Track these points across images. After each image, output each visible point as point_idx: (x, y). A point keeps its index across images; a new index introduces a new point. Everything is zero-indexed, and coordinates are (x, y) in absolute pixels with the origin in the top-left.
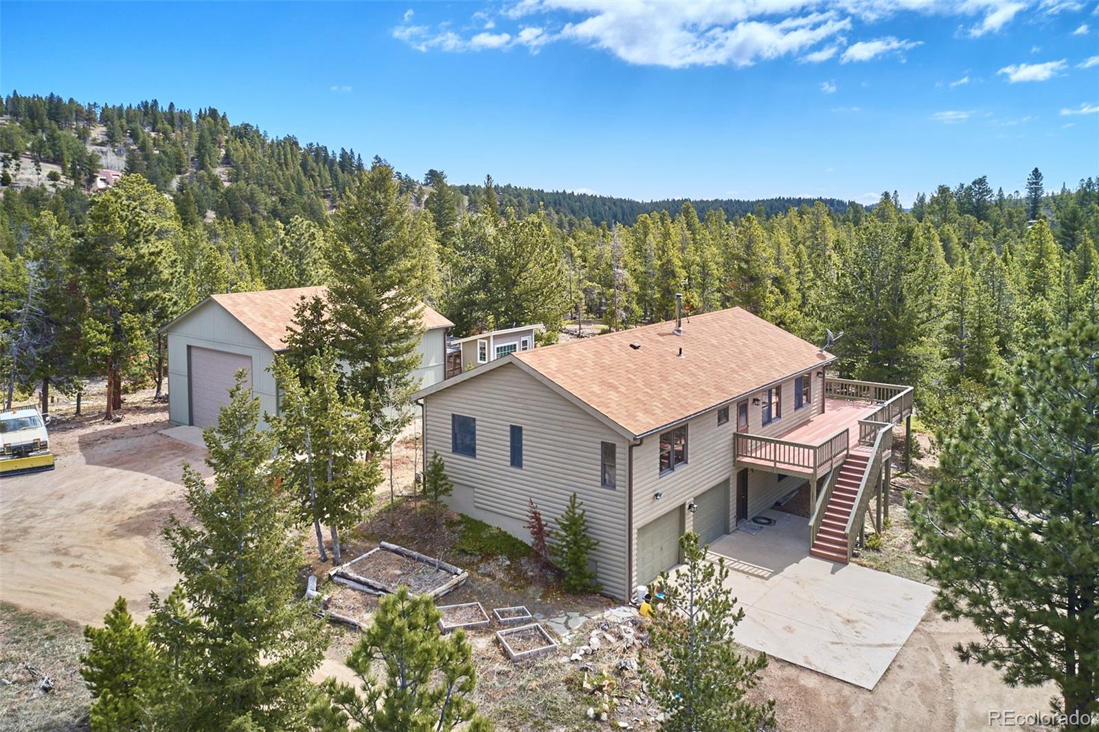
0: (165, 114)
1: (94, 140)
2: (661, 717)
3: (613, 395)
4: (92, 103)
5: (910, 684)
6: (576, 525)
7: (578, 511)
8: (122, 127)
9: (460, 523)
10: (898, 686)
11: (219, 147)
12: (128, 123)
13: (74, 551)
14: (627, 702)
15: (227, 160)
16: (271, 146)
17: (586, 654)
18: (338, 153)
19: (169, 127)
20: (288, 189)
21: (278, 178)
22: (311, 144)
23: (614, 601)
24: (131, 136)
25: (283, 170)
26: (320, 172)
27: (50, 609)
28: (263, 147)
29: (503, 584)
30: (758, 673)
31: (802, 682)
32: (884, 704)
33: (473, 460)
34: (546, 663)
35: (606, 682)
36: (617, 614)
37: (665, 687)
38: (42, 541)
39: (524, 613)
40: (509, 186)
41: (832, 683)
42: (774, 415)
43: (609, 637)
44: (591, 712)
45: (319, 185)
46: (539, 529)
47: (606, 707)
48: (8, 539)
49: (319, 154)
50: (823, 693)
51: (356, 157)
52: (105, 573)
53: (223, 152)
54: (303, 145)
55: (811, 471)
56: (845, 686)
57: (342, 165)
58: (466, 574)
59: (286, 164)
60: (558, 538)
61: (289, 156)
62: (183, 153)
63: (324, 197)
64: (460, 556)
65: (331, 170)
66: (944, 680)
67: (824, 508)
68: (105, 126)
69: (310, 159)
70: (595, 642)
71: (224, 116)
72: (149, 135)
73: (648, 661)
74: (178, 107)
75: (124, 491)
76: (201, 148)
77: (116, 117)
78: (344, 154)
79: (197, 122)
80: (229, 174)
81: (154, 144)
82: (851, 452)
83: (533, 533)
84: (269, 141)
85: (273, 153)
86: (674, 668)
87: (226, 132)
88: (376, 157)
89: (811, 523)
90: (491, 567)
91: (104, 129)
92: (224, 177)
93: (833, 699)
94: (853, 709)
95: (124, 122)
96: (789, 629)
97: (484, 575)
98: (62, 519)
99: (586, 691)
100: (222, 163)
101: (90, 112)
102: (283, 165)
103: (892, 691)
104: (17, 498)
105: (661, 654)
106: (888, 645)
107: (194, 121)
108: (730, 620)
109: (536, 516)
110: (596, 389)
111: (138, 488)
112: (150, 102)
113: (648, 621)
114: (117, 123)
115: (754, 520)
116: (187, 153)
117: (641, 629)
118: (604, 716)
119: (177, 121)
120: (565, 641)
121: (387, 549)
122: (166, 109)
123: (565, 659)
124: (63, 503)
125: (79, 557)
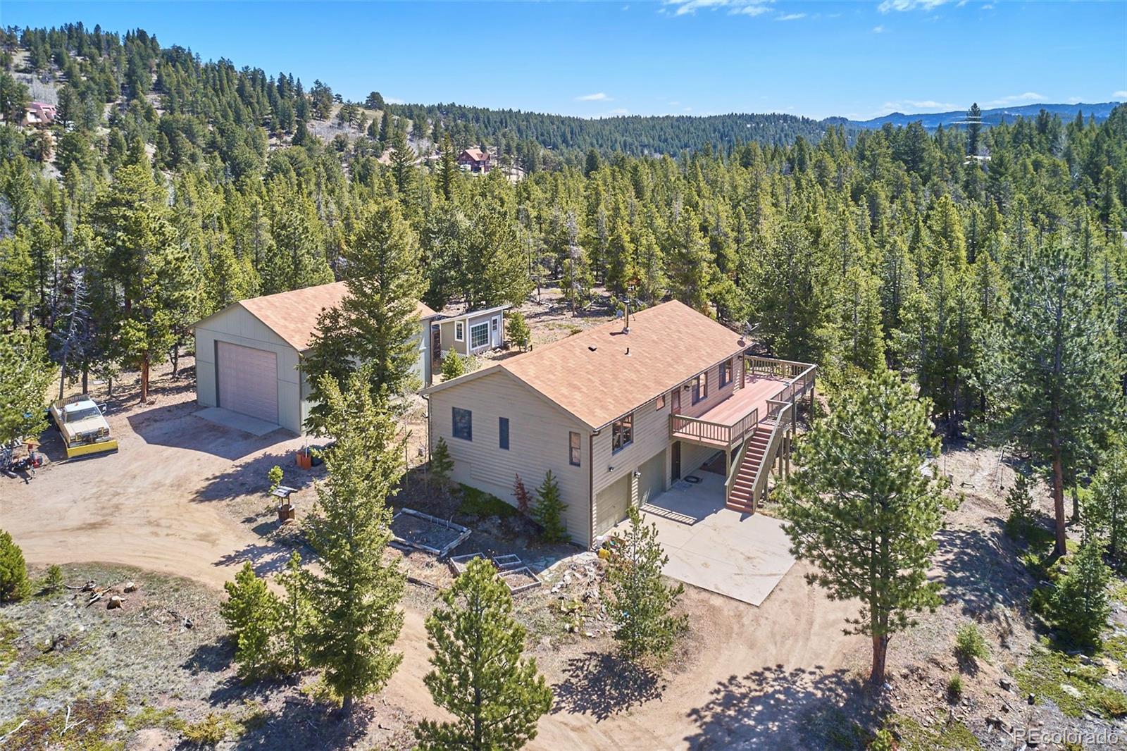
0: (90, 36)
1: (17, 66)
2: (615, 629)
3: (577, 395)
4: (13, 26)
5: (786, 601)
6: (551, 492)
7: (553, 483)
8: (46, 52)
9: (460, 490)
10: (777, 603)
11: (150, 72)
12: (51, 47)
13: (163, 522)
14: (592, 619)
15: (158, 87)
16: (205, 71)
17: (562, 587)
18: (277, 77)
19: (95, 51)
20: (225, 116)
21: (215, 105)
22: (247, 68)
23: (580, 548)
24: (56, 61)
25: (218, 96)
26: (258, 99)
27: (166, 569)
28: (197, 72)
29: (497, 538)
30: (680, 596)
31: (712, 602)
32: (766, 615)
33: (470, 443)
34: (534, 594)
35: (577, 606)
36: (582, 558)
37: (618, 608)
38: (135, 515)
39: (515, 560)
40: (453, 105)
41: (732, 602)
42: (702, 395)
43: (577, 575)
44: (567, 626)
45: (257, 113)
46: (523, 496)
47: (577, 623)
48: (107, 515)
49: (256, 77)
50: (726, 609)
51: (295, 82)
52: (195, 540)
53: (155, 77)
54: (238, 68)
55: (725, 444)
56: (741, 604)
57: (281, 89)
58: (470, 532)
59: (222, 90)
60: (536, 503)
61: (225, 82)
62: (112, 79)
63: (263, 125)
64: (462, 519)
65: (270, 96)
66: (810, 598)
67: (737, 471)
68: (27, 50)
69: (248, 84)
70: (568, 578)
71: (154, 39)
72: (75, 61)
73: (605, 591)
74: (104, 29)
75: (184, 470)
76: (130, 75)
77: (39, 41)
78: (282, 77)
79: (125, 45)
80: (162, 101)
81: (81, 71)
82: (760, 426)
83: (519, 499)
84: (202, 65)
85: (207, 78)
86: (624, 595)
87: (157, 55)
88: (317, 82)
89: (727, 484)
90: (488, 525)
91: (28, 54)
92: (157, 105)
93: (732, 613)
94: (745, 619)
95: (48, 46)
96: (705, 565)
97: (482, 531)
98: (142, 496)
99: (563, 612)
100: (154, 89)
101: (11, 37)
102: (219, 91)
103: (772, 607)
104: (97, 479)
105: (615, 586)
106: (775, 575)
107: (121, 43)
108: (659, 563)
109: (521, 486)
110: (565, 391)
111: (195, 467)
112: (74, 24)
113: (604, 563)
114: (41, 49)
115: (686, 479)
116: (117, 80)
117: (600, 568)
118: (576, 629)
119: (103, 44)
120: (546, 579)
121: (409, 514)
122: (91, 31)
123: (548, 592)
124: (137, 482)
125: (169, 527)
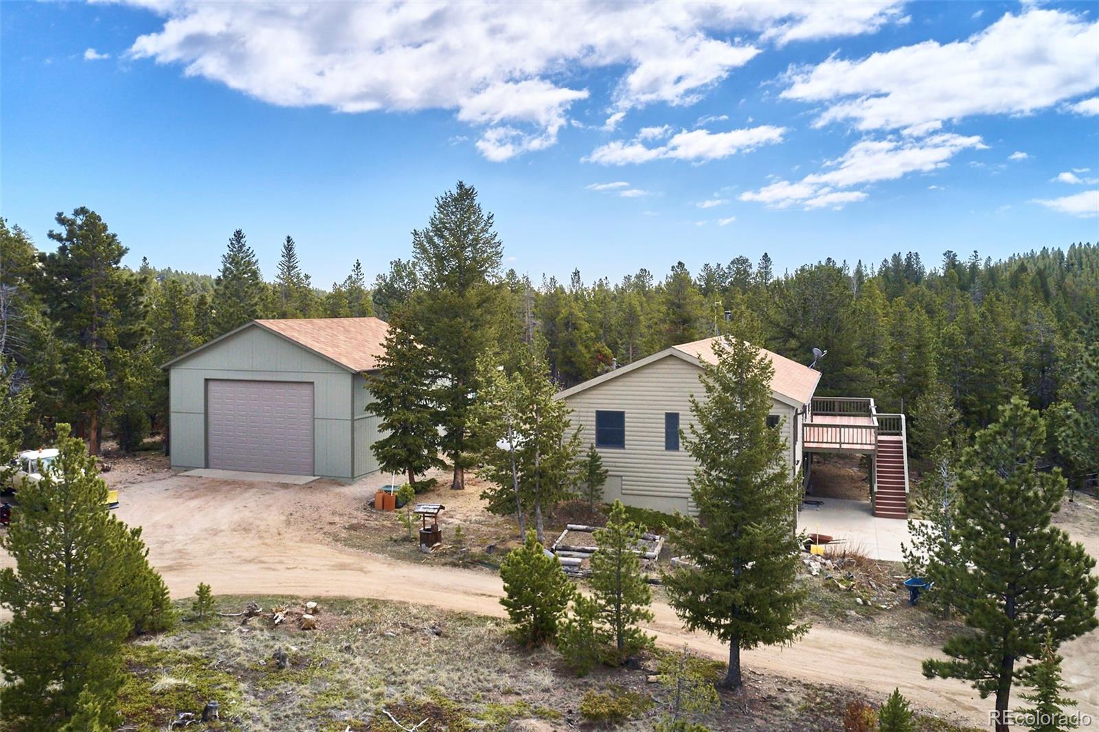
33: (622, 451)
44: (859, 600)
58: (663, 540)
82: (879, 439)
115: (806, 502)
118: (869, 603)
121: (574, 529)
